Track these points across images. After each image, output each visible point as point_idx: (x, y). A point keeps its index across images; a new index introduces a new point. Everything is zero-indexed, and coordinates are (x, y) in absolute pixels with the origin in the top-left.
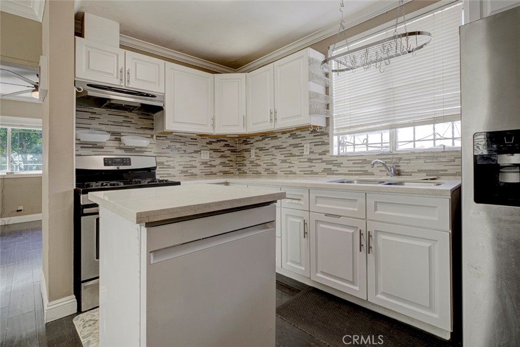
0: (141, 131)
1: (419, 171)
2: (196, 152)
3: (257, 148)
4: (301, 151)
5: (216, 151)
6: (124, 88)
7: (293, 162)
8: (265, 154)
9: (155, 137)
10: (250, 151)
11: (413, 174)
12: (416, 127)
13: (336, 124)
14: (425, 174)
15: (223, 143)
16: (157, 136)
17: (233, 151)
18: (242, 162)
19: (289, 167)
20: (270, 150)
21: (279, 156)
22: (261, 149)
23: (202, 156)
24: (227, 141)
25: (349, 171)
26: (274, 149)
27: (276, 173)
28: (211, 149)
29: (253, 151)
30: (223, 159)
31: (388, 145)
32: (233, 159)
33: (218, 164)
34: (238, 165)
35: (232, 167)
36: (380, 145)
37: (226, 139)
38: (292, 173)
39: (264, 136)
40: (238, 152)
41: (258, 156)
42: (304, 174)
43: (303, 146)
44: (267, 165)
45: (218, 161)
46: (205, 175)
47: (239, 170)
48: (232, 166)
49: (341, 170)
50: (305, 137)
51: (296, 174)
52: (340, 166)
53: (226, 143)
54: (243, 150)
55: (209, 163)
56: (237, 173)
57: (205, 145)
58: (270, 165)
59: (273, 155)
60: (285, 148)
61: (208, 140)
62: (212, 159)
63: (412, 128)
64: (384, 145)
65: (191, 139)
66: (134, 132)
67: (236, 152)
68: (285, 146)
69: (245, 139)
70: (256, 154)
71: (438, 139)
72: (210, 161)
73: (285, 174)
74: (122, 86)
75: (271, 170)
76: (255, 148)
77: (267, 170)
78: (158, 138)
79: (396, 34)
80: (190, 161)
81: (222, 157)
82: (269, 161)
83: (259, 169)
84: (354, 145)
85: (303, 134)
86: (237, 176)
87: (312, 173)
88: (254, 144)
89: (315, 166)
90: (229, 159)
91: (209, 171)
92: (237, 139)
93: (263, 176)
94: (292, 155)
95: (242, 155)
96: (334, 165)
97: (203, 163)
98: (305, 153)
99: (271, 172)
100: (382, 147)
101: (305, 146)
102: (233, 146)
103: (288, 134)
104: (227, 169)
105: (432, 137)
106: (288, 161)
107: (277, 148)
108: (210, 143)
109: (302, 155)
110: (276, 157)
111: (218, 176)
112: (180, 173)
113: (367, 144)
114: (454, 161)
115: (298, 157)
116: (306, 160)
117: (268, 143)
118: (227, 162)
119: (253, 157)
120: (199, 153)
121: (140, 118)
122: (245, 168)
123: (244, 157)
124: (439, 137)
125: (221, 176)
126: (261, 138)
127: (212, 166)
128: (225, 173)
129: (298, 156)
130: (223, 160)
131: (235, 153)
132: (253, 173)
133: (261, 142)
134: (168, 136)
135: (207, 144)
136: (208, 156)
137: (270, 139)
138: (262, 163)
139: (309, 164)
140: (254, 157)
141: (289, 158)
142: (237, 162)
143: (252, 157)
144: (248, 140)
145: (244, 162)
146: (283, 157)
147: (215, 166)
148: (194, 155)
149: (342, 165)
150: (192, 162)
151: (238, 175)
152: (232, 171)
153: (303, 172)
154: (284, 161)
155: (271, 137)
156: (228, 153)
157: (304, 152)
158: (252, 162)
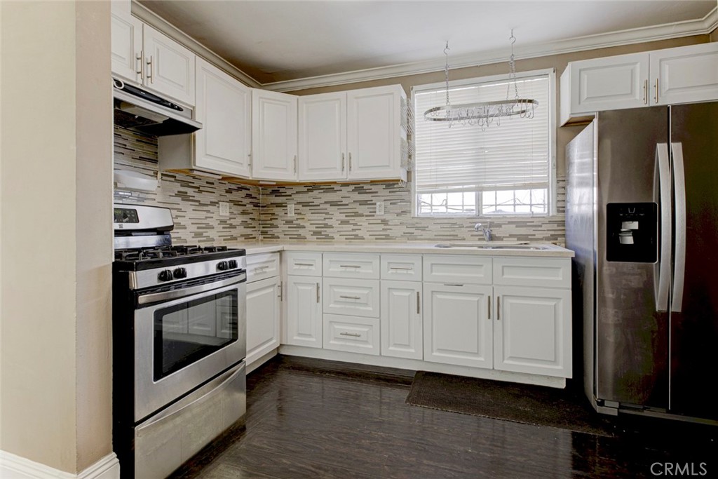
0: (141, 164)
1: (511, 236)
2: (213, 204)
3: (298, 203)
4: (371, 210)
5: (236, 203)
6: (139, 87)
7: (358, 224)
8: (313, 211)
9: (159, 175)
10: (286, 206)
11: (504, 239)
12: (498, 192)
13: (418, 180)
14: (516, 239)
15: (244, 192)
16: (162, 174)
17: (256, 205)
18: (268, 222)
19: (353, 230)
20: (321, 206)
21: (337, 215)
22: (306, 204)
23: (220, 210)
24: (249, 189)
25: (436, 236)
26: (328, 206)
27: (333, 238)
28: (231, 201)
29: (291, 207)
30: (245, 216)
31: (474, 208)
32: (256, 218)
33: (239, 224)
34: (262, 226)
35: (254, 229)
36: (461, 208)
37: (248, 186)
38: (357, 237)
39: (312, 187)
40: (262, 207)
41: (300, 214)
42: (376, 239)
43: (375, 204)
44: (316, 227)
45: (239, 219)
46: (224, 240)
47: (263, 233)
48: (255, 227)
49: (426, 234)
50: (377, 192)
51: (364, 239)
52: (424, 230)
53: (248, 192)
54: (272, 204)
55: (228, 222)
56: (261, 237)
57: (224, 193)
58: (322, 227)
59: (327, 213)
60: (347, 205)
61: (228, 186)
62: (233, 216)
63: (494, 192)
64: (465, 208)
65: (207, 183)
66: (130, 163)
67: (259, 206)
68: (347, 203)
69: (278, 189)
70: (296, 211)
71: (518, 205)
72: (230, 218)
73: (346, 239)
74: (138, 84)
75: (323, 233)
76: (296, 202)
77: (315, 233)
78: (164, 178)
79: (517, 98)
80: (207, 218)
81: (243, 213)
82: (321, 222)
83: (301, 232)
84: (431, 205)
85: (374, 188)
86: (260, 242)
87: (387, 238)
88: (293, 196)
89: (391, 229)
90: (251, 216)
91: (228, 234)
92: (260, 188)
93: (309, 241)
94: (357, 214)
95: (270, 212)
96: (417, 228)
97: (223, 222)
98: (378, 213)
99: (324, 237)
100: (463, 210)
101: (378, 204)
102: (256, 198)
103: (352, 187)
104: (249, 231)
105: (512, 202)
106: (351, 222)
107: (333, 204)
108: (229, 191)
109: (374, 216)
110: (331, 216)
111: (238, 242)
112: (193, 237)
113: (446, 206)
114: (541, 226)
115: (367, 218)
116: (380, 221)
117: (318, 196)
118: (249, 221)
119: (291, 215)
120: (217, 205)
121: (137, 140)
122: (274, 231)
123: (273, 214)
124: (519, 203)
125: (242, 242)
126: (306, 189)
127: (232, 227)
128: (247, 237)
129: (366, 216)
130: (245, 218)
131: (258, 208)
132: (290, 238)
133: (305, 195)
134: (177, 176)
135: (227, 192)
136: (228, 211)
137: (322, 191)
138: (307, 225)
139: (383, 226)
140: (293, 215)
141: (352, 218)
142: (260, 222)
143: (289, 215)
144: (281, 190)
145: (274, 222)
146: (343, 217)
147: (235, 227)
148: (210, 208)
149: (427, 229)
150: (208, 219)
151: (262, 240)
152: (255, 234)
153: (375, 237)
154: (343, 222)
155: (323, 189)
156: (250, 207)
157: (377, 211)
158: (288, 222)
